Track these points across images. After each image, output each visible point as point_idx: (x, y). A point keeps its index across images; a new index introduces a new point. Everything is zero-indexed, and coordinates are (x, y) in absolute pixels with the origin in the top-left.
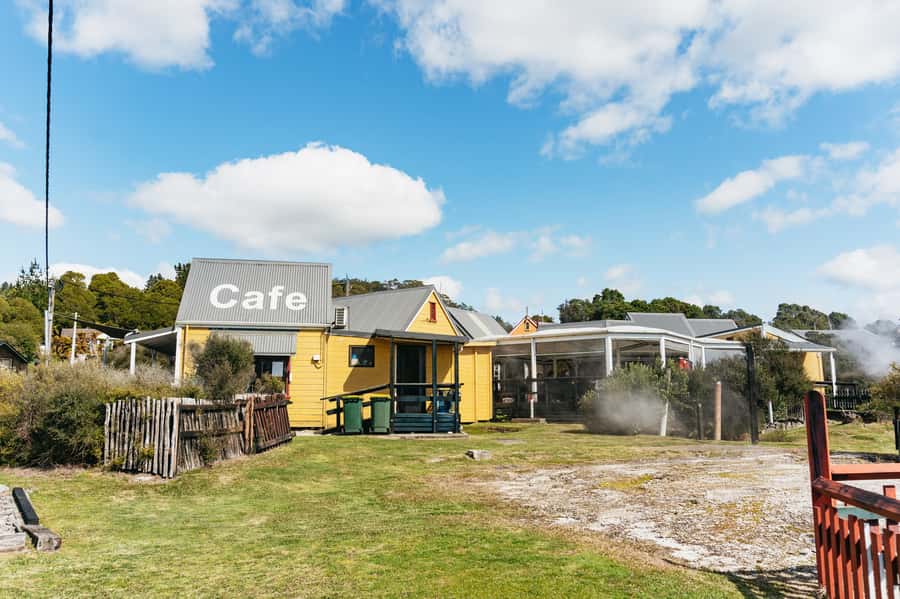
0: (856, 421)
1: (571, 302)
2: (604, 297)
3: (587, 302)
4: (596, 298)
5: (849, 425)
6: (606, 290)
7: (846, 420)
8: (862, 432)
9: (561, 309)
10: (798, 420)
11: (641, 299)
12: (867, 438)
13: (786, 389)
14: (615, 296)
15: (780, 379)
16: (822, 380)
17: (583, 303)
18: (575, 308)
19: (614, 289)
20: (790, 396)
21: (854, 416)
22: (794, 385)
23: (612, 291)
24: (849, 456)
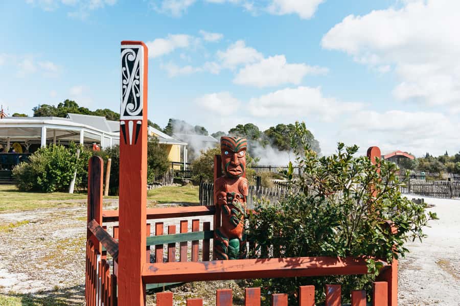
0: (189, 184)
1: (42, 106)
2: (66, 105)
3: (54, 108)
4: (60, 105)
5: (185, 186)
6: (67, 100)
7: (184, 184)
8: (190, 191)
9: (35, 110)
10: (159, 184)
11: (85, 107)
12: (192, 194)
13: (155, 165)
14: (73, 105)
15: (152, 159)
16: (179, 162)
17: (51, 108)
18: (45, 111)
19: (72, 100)
20: (157, 170)
21: (188, 181)
22: (160, 163)
23: (71, 102)
24: (173, 204)
